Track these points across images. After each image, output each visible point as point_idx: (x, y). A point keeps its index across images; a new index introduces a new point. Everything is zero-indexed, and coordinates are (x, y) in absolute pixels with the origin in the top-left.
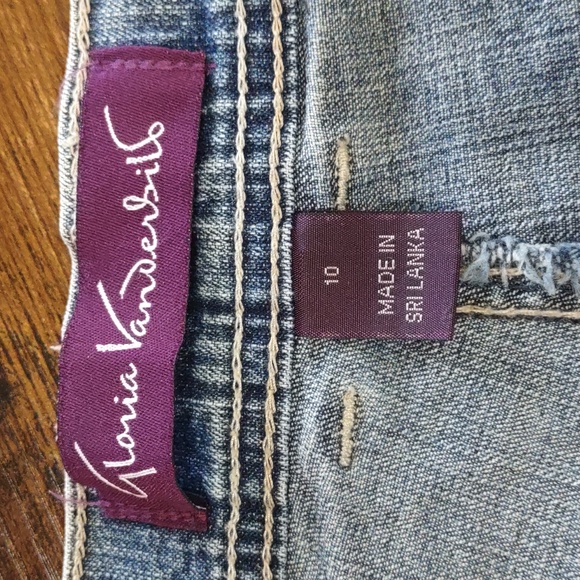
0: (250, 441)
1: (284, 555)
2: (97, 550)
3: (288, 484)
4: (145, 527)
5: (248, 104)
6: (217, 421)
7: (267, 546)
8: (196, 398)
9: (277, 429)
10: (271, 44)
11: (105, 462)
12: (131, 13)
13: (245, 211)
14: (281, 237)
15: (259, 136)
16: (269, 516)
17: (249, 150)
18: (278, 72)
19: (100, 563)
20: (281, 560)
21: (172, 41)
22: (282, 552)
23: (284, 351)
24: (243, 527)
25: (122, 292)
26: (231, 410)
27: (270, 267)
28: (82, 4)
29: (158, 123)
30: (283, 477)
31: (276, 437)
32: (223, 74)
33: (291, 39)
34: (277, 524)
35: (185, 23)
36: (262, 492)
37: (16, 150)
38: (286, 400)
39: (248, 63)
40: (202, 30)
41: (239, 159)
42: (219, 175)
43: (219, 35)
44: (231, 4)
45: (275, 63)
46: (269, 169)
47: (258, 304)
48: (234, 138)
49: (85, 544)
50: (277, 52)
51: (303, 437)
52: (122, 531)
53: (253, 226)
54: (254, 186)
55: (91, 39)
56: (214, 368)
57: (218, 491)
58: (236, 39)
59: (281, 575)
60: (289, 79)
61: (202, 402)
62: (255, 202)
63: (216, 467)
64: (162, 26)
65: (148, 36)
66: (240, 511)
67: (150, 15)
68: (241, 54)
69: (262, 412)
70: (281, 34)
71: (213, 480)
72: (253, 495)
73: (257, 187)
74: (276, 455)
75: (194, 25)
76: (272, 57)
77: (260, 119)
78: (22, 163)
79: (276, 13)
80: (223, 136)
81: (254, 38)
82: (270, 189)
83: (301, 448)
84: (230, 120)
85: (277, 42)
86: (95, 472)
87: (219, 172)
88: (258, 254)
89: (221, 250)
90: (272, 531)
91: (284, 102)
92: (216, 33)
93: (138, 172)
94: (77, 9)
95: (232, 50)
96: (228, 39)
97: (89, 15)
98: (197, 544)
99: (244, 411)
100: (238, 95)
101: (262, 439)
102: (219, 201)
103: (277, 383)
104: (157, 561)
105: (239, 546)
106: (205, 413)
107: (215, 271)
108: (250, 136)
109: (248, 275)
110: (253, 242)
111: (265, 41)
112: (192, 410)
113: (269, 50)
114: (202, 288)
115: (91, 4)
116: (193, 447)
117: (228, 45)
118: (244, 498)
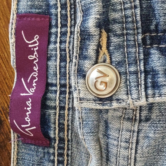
0: (61, 121)
1: (70, 153)
2: (21, 151)
3: (71, 134)
4: (33, 145)
5: (61, 30)
6: (52, 116)
7: (66, 151)
8: (47, 110)
9: (68, 118)
10: (67, 13)
11: (22, 125)
12: (29, 4)
13: (60, 59)
14: (69, 66)
15: (64, 38)
16: (66, 142)
17: (61, 42)
18: (69, 21)
19: (21, 154)
20: (69, 154)
21: (40, 12)
22: (70, 152)
23: (70, 97)
24: (59, 145)
25: (28, 81)
26: (56, 113)
27: (66, 74)
28: (15, 1)
29: (37, 35)
30: (70, 132)
31: (68, 121)
32: (54, 22)
33: (73, 12)
34: (68, 144)
35: (44, 7)
36: (64, 136)
37: (2, 57)
38: (71, 111)
39: (61, 19)
40: (48, 9)
41: (58, 45)
42: (53, 49)
43: (53, 11)
44: (56, 2)
45: (68, 19)
46: (66, 48)
47: (63, 84)
48: (57, 39)
49: (17, 149)
50: (69, 16)
51: (75, 121)
52: (27, 146)
53: (62, 63)
54: (62, 52)
55: (17, 10)
56: (51, 102)
57: (52, 135)
58: (58, 12)
59: (70, 158)
60: (72, 23)
61: (48, 111)
62: (62, 57)
63: (52, 129)
64: (37, 8)
65: (33, 10)
66: (58, 141)
67: (34, 5)
68: (59, 16)
69: (64, 114)
70: (70, 11)
71: (51, 132)
72: (62, 136)
73: (63, 53)
74: (68, 125)
75: (46, 8)
76: (67, 17)
77: (64, 34)
78: (4, 61)
79: (68, 5)
80: (54, 39)
81: (63, 12)
82: (66, 53)
83: (75, 124)
84: (56, 34)
85: (69, 13)
86: (19, 128)
87: (53, 48)
88: (63, 71)
89: (53, 70)
90: (67, 146)
91: (70, 29)
92: (52, 10)
93: (32, 49)
94: (14, 2)
95: (57, 15)
96: (56, 12)
97: (17, 4)
98: (47, 150)
99: (59, 113)
100: (58, 27)
101: (64, 121)
102: (53, 56)
103: (68, 106)
104: (36, 154)
105: (58, 150)
106: (49, 114)
107: (52, 75)
108: (61, 38)
109: (61, 76)
110: (62, 67)
111: (65, 13)
112: (46, 113)
113: (66, 15)
114: (48, 80)
115: (17, 1)
116: (46, 123)
117: (56, 14)
118: (59, 137)
